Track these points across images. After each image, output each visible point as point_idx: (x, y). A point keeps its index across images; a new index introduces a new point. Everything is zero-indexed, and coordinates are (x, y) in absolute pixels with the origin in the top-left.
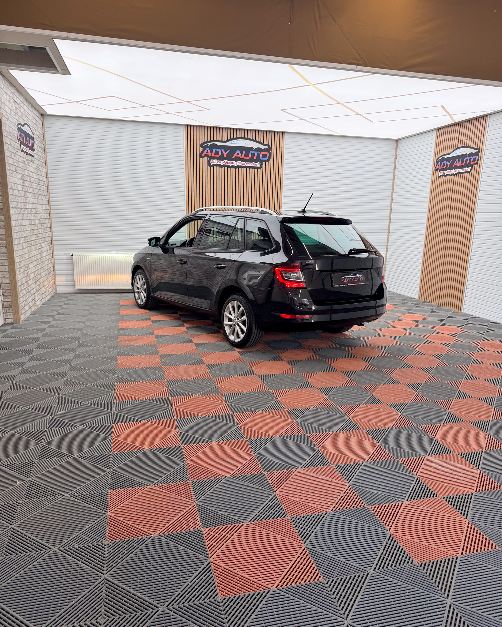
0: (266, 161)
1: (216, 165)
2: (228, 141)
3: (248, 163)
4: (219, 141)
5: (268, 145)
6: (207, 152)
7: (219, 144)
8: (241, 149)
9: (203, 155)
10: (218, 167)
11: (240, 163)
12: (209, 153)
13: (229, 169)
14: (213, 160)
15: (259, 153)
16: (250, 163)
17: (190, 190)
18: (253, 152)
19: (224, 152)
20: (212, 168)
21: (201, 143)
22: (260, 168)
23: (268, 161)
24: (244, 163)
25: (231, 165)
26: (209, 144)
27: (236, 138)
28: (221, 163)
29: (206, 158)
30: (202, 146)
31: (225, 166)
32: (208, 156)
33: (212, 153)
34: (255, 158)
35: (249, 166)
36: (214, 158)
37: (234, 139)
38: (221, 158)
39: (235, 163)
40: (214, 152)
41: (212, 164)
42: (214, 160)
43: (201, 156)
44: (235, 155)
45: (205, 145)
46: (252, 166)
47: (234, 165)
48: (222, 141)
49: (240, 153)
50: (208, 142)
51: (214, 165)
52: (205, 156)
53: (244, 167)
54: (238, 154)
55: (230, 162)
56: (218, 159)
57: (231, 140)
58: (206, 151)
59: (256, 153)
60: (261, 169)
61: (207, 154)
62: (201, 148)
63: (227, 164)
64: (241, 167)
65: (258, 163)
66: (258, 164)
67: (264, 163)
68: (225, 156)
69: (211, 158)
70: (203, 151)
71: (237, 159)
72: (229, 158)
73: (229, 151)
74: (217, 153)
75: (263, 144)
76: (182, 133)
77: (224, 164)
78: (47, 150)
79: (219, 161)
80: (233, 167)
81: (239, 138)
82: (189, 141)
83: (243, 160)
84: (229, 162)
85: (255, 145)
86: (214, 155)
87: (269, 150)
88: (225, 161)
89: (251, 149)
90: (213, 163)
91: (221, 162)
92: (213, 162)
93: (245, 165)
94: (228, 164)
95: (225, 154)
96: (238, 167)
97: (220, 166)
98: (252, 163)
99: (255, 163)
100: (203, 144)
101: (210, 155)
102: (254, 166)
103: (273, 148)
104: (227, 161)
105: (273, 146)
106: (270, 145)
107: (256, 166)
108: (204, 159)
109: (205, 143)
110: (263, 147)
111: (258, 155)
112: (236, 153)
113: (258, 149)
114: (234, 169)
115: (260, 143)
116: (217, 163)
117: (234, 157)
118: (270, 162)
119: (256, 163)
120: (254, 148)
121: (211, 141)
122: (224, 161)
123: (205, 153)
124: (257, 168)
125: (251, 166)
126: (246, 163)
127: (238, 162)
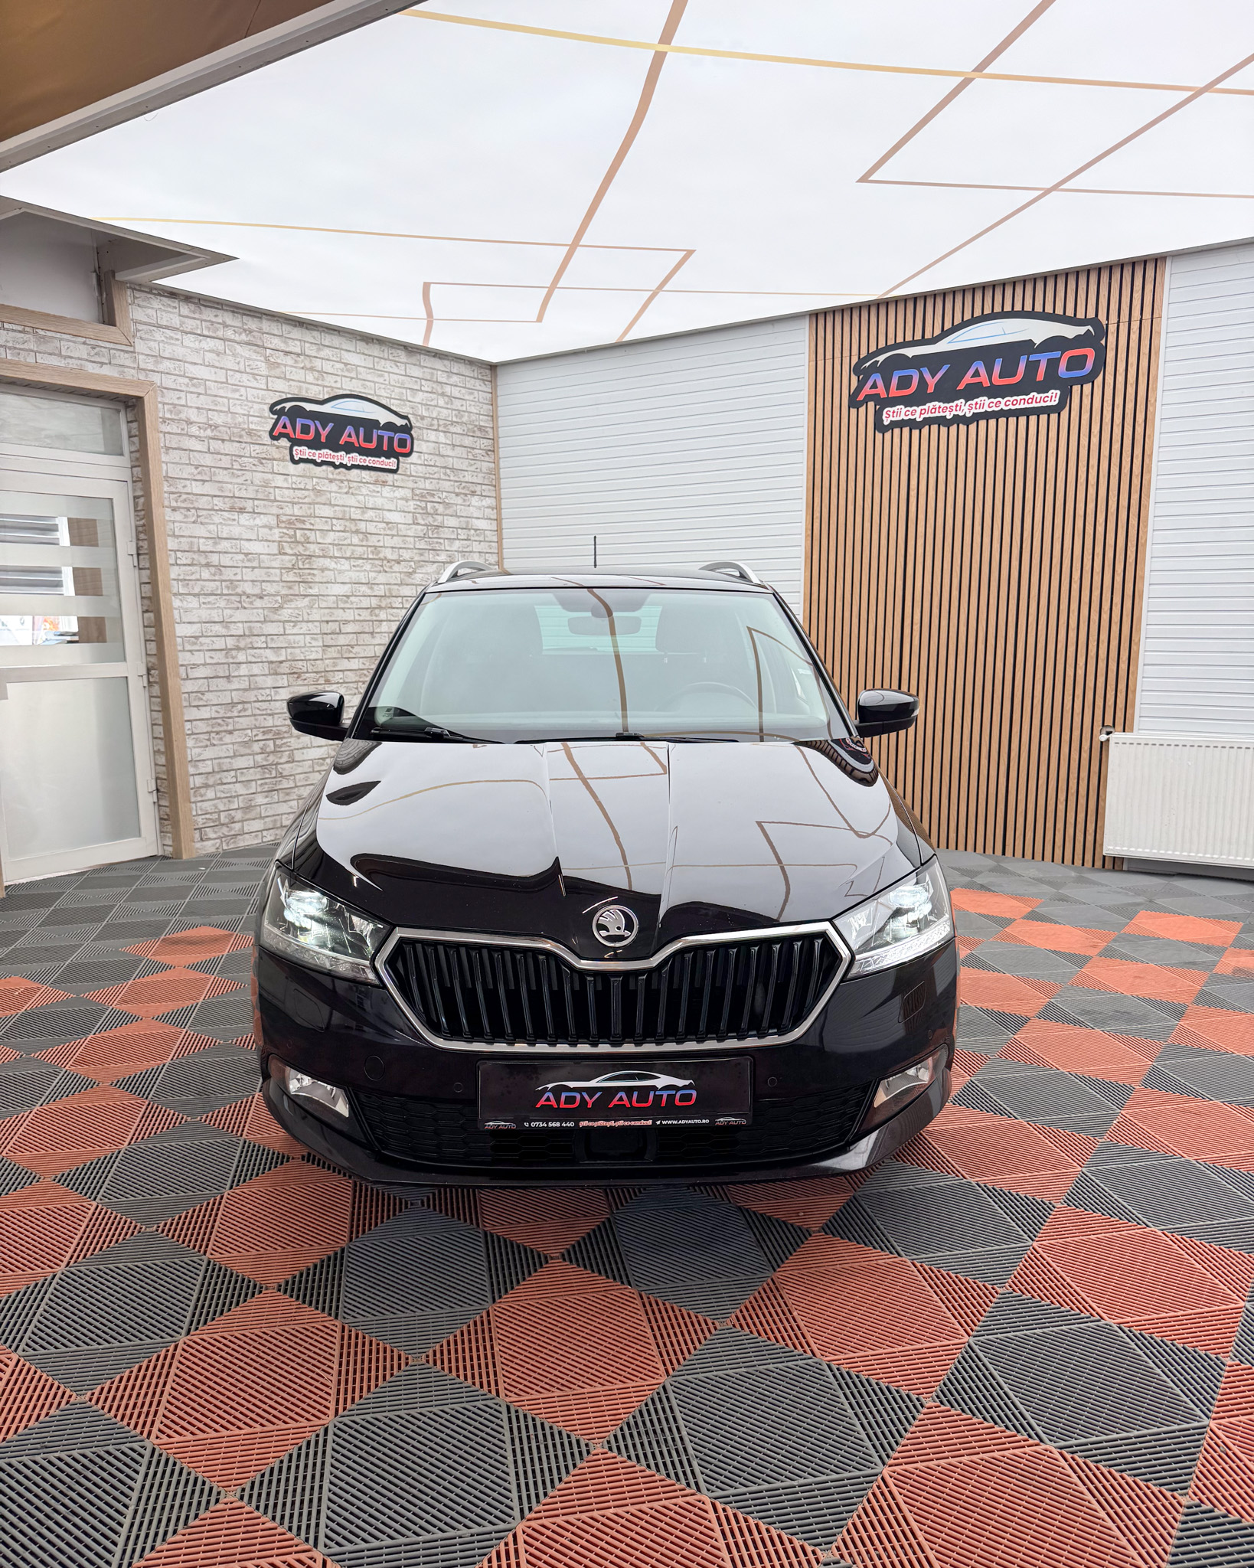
0: (1081, 381)
1: (901, 424)
2: (944, 334)
3: (1011, 399)
4: (914, 343)
5: (1095, 322)
6: (874, 386)
7: (910, 352)
8: (986, 354)
9: (861, 397)
10: (906, 430)
11: (985, 404)
12: (881, 389)
13: (944, 430)
14: (892, 409)
15: (1056, 354)
16: (1018, 398)
17: (817, 514)
18: (1033, 358)
19: (927, 376)
20: (888, 435)
21: (855, 360)
22: (1057, 409)
23: (1090, 378)
24: (995, 401)
25: (949, 417)
26: (881, 358)
27: (974, 321)
28: (918, 413)
29: (871, 405)
30: (857, 369)
31: (929, 422)
32: (874, 398)
33: (887, 387)
34: (1040, 377)
35: (1017, 407)
36: (893, 402)
37: (965, 324)
38: (919, 398)
39: (964, 408)
40: (895, 382)
41: (886, 422)
42: (895, 409)
43: (854, 403)
44: (968, 379)
45: (867, 365)
46: (1027, 406)
47: (961, 414)
48: (924, 342)
49: (983, 371)
50: (879, 352)
51: (894, 425)
52: (868, 398)
53: (997, 415)
54: (977, 374)
55: (948, 405)
56: (908, 401)
57: (955, 329)
58: (870, 383)
59: (1043, 359)
60: (1065, 414)
61: (874, 391)
62: (854, 379)
63: (937, 414)
64: (987, 416)
65: (1049, 394)
66: (1053, 397)
67: (1076, 389)
68: (931, 390)
69: (883, 403)
70: (861, 385)
71: (971, 393)
72: (947, 392)
73: (946, 367)
74: (904, 382)
75: (1073, 321)
76: (800, 340)
77: (926, 416)
78: (502, 452)
79: (911, 409)
80: (958, 420)
81: (984, 318)
82: (821, 363)
83: (994, 392)
84: (942, 405)
85: (1038, 331)
86: (894, 392)
87: (1096, 337)
88: (931, 405)
89: (1026, 346)
90: (891, 419)
91: (918, 409)
92: (891, 415)
93: (1002, 406)
94: (942, 414)
95: (932, 382)
96: (977, 417)
97: (912, 424)
98: (1027, 397)
99: (1039, 396)
100: (861, 361)
101: (884, 395)
102: (1034, 405)
103: (1112, 328)
104: (937, 404)
105: (1113, 318)
106: (1102, 317)
107: (1042, 404)
108: (862, 409)
109: (870, 356)
110: (1070, 332)
111: (1053, 364)
112: (971, 372)
113: (1055, 343)
114: (963, 428)
115: (1063, 319)
116: (903, 417)
117: (961, 387)
118: (1099, 381)
119: (1043, 395)
120: (1038, 342)
121: (887, 348)
122: (926, 407)
123: (867, 390)
124: (1048, 410)
125: (1022, 406)
126: (1004, 401)
127: (975, 400)
